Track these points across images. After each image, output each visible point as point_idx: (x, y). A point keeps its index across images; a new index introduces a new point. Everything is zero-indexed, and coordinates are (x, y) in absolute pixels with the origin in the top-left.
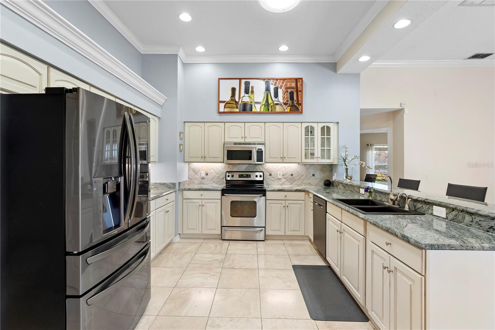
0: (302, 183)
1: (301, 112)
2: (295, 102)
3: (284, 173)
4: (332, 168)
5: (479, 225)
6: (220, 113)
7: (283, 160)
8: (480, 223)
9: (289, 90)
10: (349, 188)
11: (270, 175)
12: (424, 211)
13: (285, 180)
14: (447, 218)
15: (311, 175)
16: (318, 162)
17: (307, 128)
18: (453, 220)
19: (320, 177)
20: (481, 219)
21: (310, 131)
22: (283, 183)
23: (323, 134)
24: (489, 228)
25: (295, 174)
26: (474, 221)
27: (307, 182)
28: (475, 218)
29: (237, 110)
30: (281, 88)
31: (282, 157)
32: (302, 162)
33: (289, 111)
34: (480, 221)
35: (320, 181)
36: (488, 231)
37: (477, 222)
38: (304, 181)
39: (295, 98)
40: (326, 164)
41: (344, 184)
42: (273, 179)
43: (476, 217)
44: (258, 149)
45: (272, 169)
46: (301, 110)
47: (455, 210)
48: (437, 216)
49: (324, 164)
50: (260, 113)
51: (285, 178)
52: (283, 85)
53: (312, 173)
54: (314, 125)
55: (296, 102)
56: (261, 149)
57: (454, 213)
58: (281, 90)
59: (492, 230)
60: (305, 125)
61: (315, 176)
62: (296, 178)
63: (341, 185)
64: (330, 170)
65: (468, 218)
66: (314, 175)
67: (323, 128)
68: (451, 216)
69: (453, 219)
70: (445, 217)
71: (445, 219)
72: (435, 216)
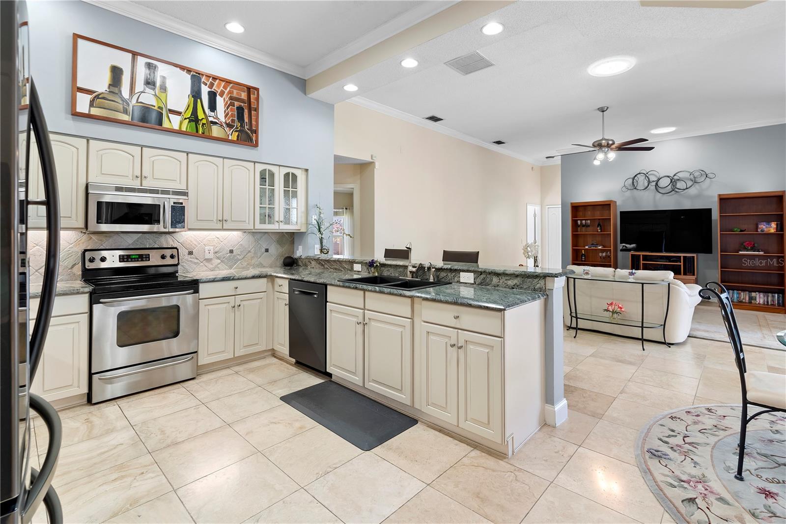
0: (248, 264)
1: (256, 145)
2: (247, 125)
3: (216, 250)
4: (294, 238)
5: (505, 284)
6: (76, 114)
7: (222, 224)
9: (237, 104)
10: (332, 265)
11: (191, 253)
12: (449, 280)
13: (219, 261)
14: (475, 283)
15: (264, 250)
16: (280, 228)
17: (263, 173)
18: (481, 284)
19: (276, 251)
20: (507, 278)
21: (266, 178)
22: (216, 267)
23: (286, 185)
24: (514, 286)
25: (236, 249)
26: (501, 281)
27: (257, 263)
29: (126, 118)
30: (221, 95)
31: (221, 219)
32: (256, 228)
33: (235, 139)
34: (506, 280)
35: (277, 260)
36: (513, 288)
37: (503, 282)
38: (251, 260)
39: (246, 120)
40: (285, 232)
41: (322, 260)
42: (196, 261)
43: (503, 277)
44: (174, 203)
45: (195, 242)
46: (256, 141)
47: (483, 274)
48: (464, 283)
49: (283, 232)
50: (179, 132)
51: (218, 258)
52: (226, 92)
53: (265, 247)
54: (274, 169)
56: (182, 203)
57: (482, 276)
58: (222, 99)
60: (260, 168)
61: (269, 251)
62: (238, 257)
63: (313, 263)
64: (291, 241)
65: (495, 279)
66: (267, 250)
67: (287, 175)
68: (479, 281)
69: (481, 283)
70: (473, 282)
71: (473, 284)
72: (462, 283)
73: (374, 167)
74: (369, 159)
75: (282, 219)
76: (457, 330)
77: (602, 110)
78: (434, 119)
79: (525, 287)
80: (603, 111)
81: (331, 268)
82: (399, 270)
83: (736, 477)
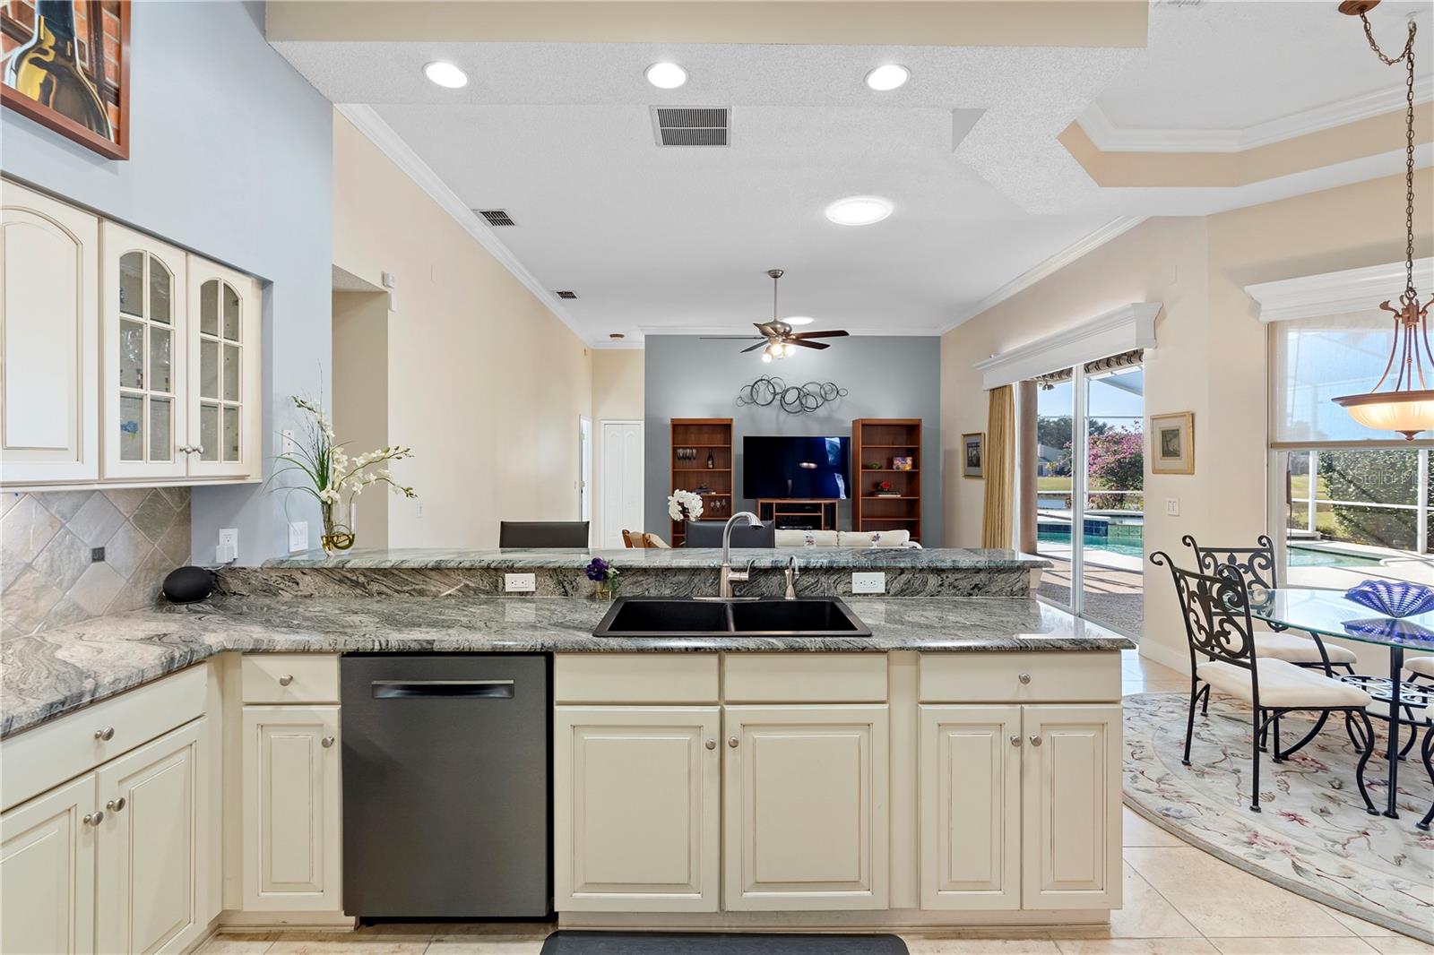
0: (24, 618)
2: (82, 58)
4: (189, 504)
5: (954, 587)
8: (956, 584)
10: (407, 583)
14: (888, 592)
15: (86, 554)
18: (901, 593)
20: (959, 576)
24: (972, 589)
26: (946, 584)
27: (61, 606)
28: (947, 577)
34: (956, 580)
35: (136, 583)
36: (971, 595)
37: (950, 584)
38: (37, 599)
39: (80, 31)
41: (353, 570)
43: (950, 576)
47: (906, 572)
48: (859, 594)
53: (90, 541)
54: (172, 260)
55: (86, 65)
57: (904, 577)
59: (976, 590)
60: (121, 242)
61: (107, 556)
63: (308, 583)
65: (933, 581)
66: (98, 555)
67: (209, 293)
68: (896, 586)
69: (902, 591)
70: (884, 591)
71: (883, 594)
72: (855, 594)
73: (388, 306)
74: (377, 283)
75: (196, 441)
76: (1019, 706)
77: (775, 275)
78: (498, 218)
79: (994, 591)
80: (776, 277)
81: (398, 591)
82: (675, 580)
83: (1252, 809)
